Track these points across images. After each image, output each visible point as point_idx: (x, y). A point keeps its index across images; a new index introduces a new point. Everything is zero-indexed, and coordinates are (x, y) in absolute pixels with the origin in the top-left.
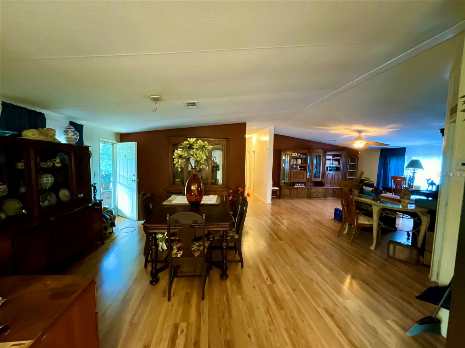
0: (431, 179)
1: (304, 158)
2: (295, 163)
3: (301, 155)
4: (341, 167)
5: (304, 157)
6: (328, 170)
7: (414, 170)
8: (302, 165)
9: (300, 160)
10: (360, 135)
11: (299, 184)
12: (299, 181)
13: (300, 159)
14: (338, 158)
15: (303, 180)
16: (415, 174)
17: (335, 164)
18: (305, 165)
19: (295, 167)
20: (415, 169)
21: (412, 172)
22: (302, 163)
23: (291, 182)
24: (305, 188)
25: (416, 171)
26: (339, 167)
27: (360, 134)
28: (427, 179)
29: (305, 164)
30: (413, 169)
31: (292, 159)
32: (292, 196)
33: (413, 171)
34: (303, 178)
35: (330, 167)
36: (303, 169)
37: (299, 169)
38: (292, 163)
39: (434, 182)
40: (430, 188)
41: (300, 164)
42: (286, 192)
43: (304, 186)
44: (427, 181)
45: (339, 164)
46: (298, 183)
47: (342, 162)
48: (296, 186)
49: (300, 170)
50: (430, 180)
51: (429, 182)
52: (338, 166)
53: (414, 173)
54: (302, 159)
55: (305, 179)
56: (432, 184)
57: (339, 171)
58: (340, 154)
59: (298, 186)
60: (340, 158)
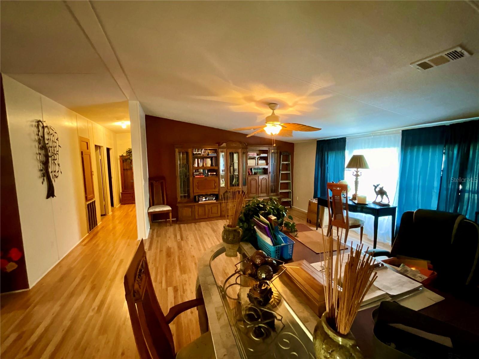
0: (379, 184)
1: (215, 157)
2: (201, 165)
3: (210, 152)
4: (270, 168)
5: (215, 155)
6: (253, 173)
7: (357, 172)
8: (212, 168)
9: (209, 159)
10: (273, 112)
11: (206, 198)
12: (209, 193)
13: (209, 158)
14: (265, 155)
15: (214, 190)
16: (358, 177)
17: (262, 164)
18: (216, 168)
19: (202, 171)
20: (359, 169)
21: (354, 175)
22: (212, 165)
23: (195, 195)
24: (217, 203)
25: (359, 173)
26: (267, 169)
27: (273, 110)
28: (374, 186)
29: (217, 166)
30: (356, 169)
31: (196, 160)
32: (197, 218)
33: (355, 173)
34: (215, 188)
35: (254, 169)
36: (215, 173)
37: (209, 173)
38: (196, 165)
39: (384, 189)
40: (379, 199)
41: (209, 166)
42: (185, 212)
43: (215, 201)
44: (374, 187)
45: (267, 164)
46: (206, 196)
47: (270, 161)
48: (202, 201)
49: (210, 175)
50: (378, 187)
51: (378, 189)
52: (266, 167)
53: (357, 176)
54: (211, 158)
55: (217, 190)
56: (382, 193)
57: (267, 174)
58: (267, 149)
59: (205, 201)
60: (268, 155)
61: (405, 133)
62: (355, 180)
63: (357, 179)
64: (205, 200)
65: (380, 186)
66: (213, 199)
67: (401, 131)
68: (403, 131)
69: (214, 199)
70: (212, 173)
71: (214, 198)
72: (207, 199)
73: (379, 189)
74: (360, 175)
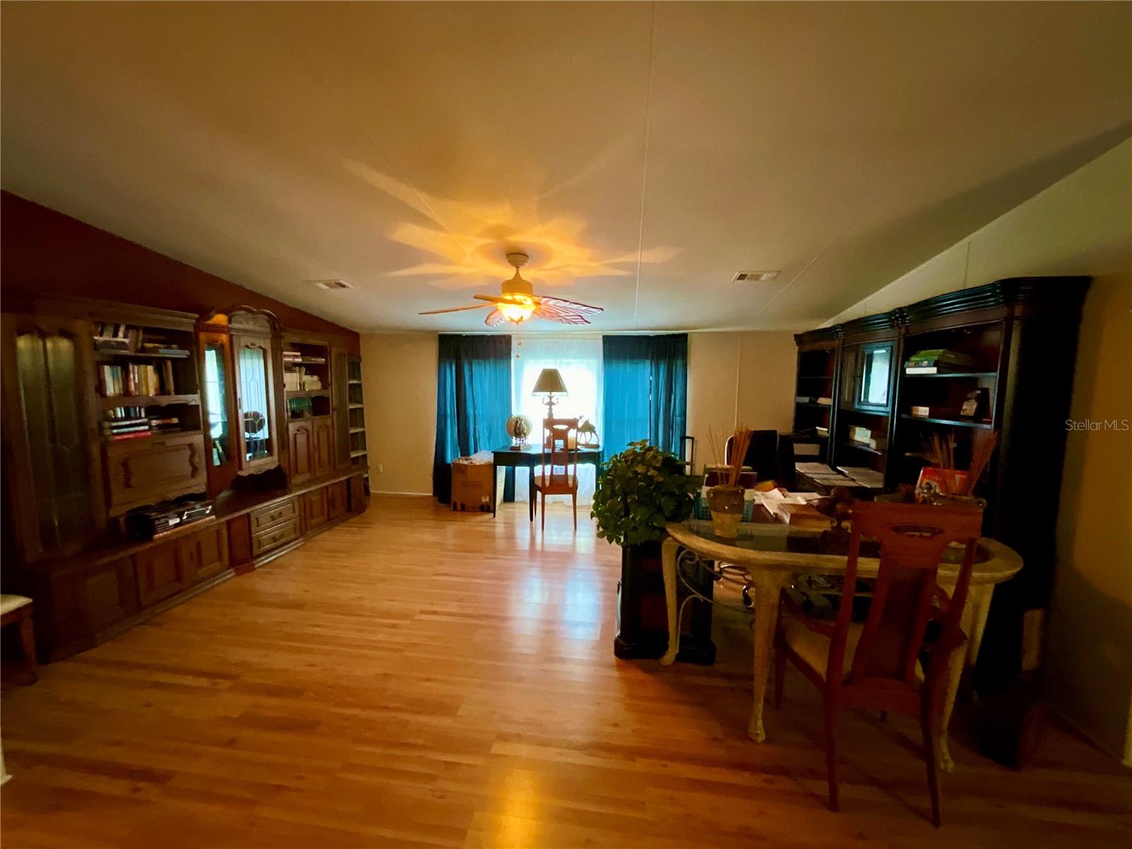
1: (176, 360)
3: (150, 341)
4: (334, 396)
5: (184, 354)
7: (551, 398)
8: (165, 401)
9: (150, 368)
10: (517, 273)
11: (180, 515)
12: (180, 496)
13: (147, 361)
14: (320, 360)
15: (189, 483)
16: (553, 407)
17: (311, 386)
18: (188, 401)
20: (553, 393)
21: (545, 403)
22: (162, 390)
23: (115, 512)
25: (554, 400)
26: (327, 398)
27: (517, 267)
29: (190, 392)
30: (549, 393)
33: (548, 400)
34: (193, 474)
36: (175, 420)
37: (153, 422)
41: (152, 393)
43: (213, 517)
45: (325, 385)
46: (168, 507)
47: (332, 377)
48: (166, 528)
49: (160, 427)
52: (324, 393)
53: (551, 404)
54: (159, 365)
55: (202, 477)
57: (329, 413)
58: (325, 343)
59: (176, 525)
60: (326, 361)
61: (608, 340)
62: (548, 411)
63: (551, 409)
64: (178, 520)
65: (584, 420)
66: (205, 511)
67: (601, 337)
68: (603, 336)
69: (208, 512)
70: (167, 421)
71: (210, 507)
72: (185, 517)
73: (583, 423)
74: (555, 402)
